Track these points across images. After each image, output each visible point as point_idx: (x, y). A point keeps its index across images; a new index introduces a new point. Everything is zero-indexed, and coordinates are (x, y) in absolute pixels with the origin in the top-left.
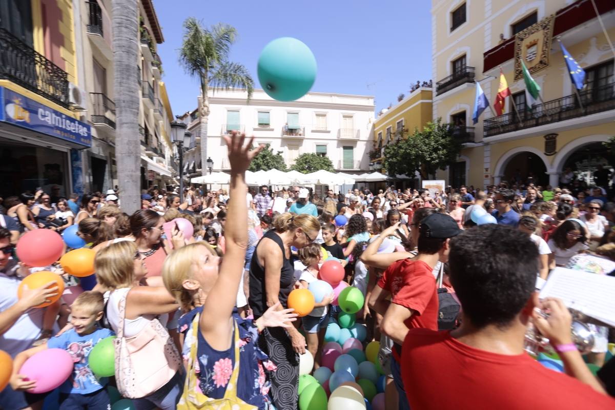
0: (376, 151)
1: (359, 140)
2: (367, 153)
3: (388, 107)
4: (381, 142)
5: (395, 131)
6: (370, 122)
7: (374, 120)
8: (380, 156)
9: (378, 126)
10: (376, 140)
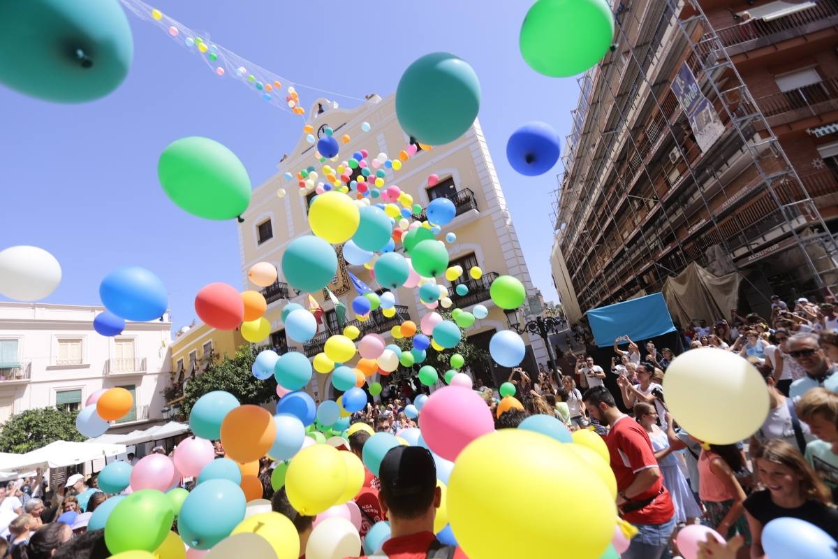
0: (176, 388)
1: (145, 374)
2: (160, 392)
3: (191, 324)
4: (182, 373)
5: (201, 357)
6: (164, 346)
7: (170, 342)
8: (182, 394)
9: (176, 351)
10: (175, 371)
